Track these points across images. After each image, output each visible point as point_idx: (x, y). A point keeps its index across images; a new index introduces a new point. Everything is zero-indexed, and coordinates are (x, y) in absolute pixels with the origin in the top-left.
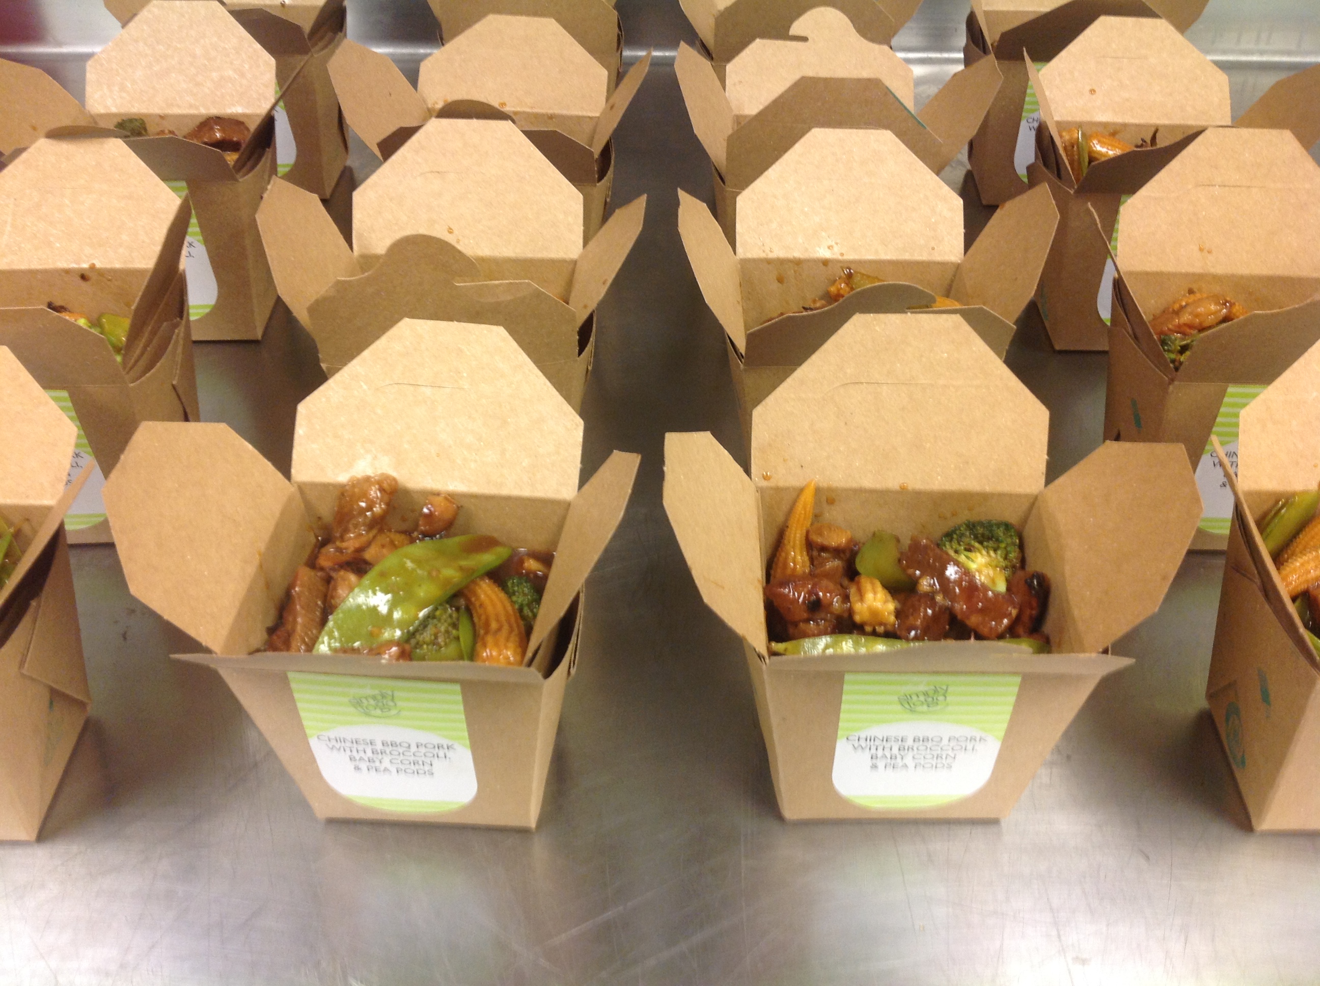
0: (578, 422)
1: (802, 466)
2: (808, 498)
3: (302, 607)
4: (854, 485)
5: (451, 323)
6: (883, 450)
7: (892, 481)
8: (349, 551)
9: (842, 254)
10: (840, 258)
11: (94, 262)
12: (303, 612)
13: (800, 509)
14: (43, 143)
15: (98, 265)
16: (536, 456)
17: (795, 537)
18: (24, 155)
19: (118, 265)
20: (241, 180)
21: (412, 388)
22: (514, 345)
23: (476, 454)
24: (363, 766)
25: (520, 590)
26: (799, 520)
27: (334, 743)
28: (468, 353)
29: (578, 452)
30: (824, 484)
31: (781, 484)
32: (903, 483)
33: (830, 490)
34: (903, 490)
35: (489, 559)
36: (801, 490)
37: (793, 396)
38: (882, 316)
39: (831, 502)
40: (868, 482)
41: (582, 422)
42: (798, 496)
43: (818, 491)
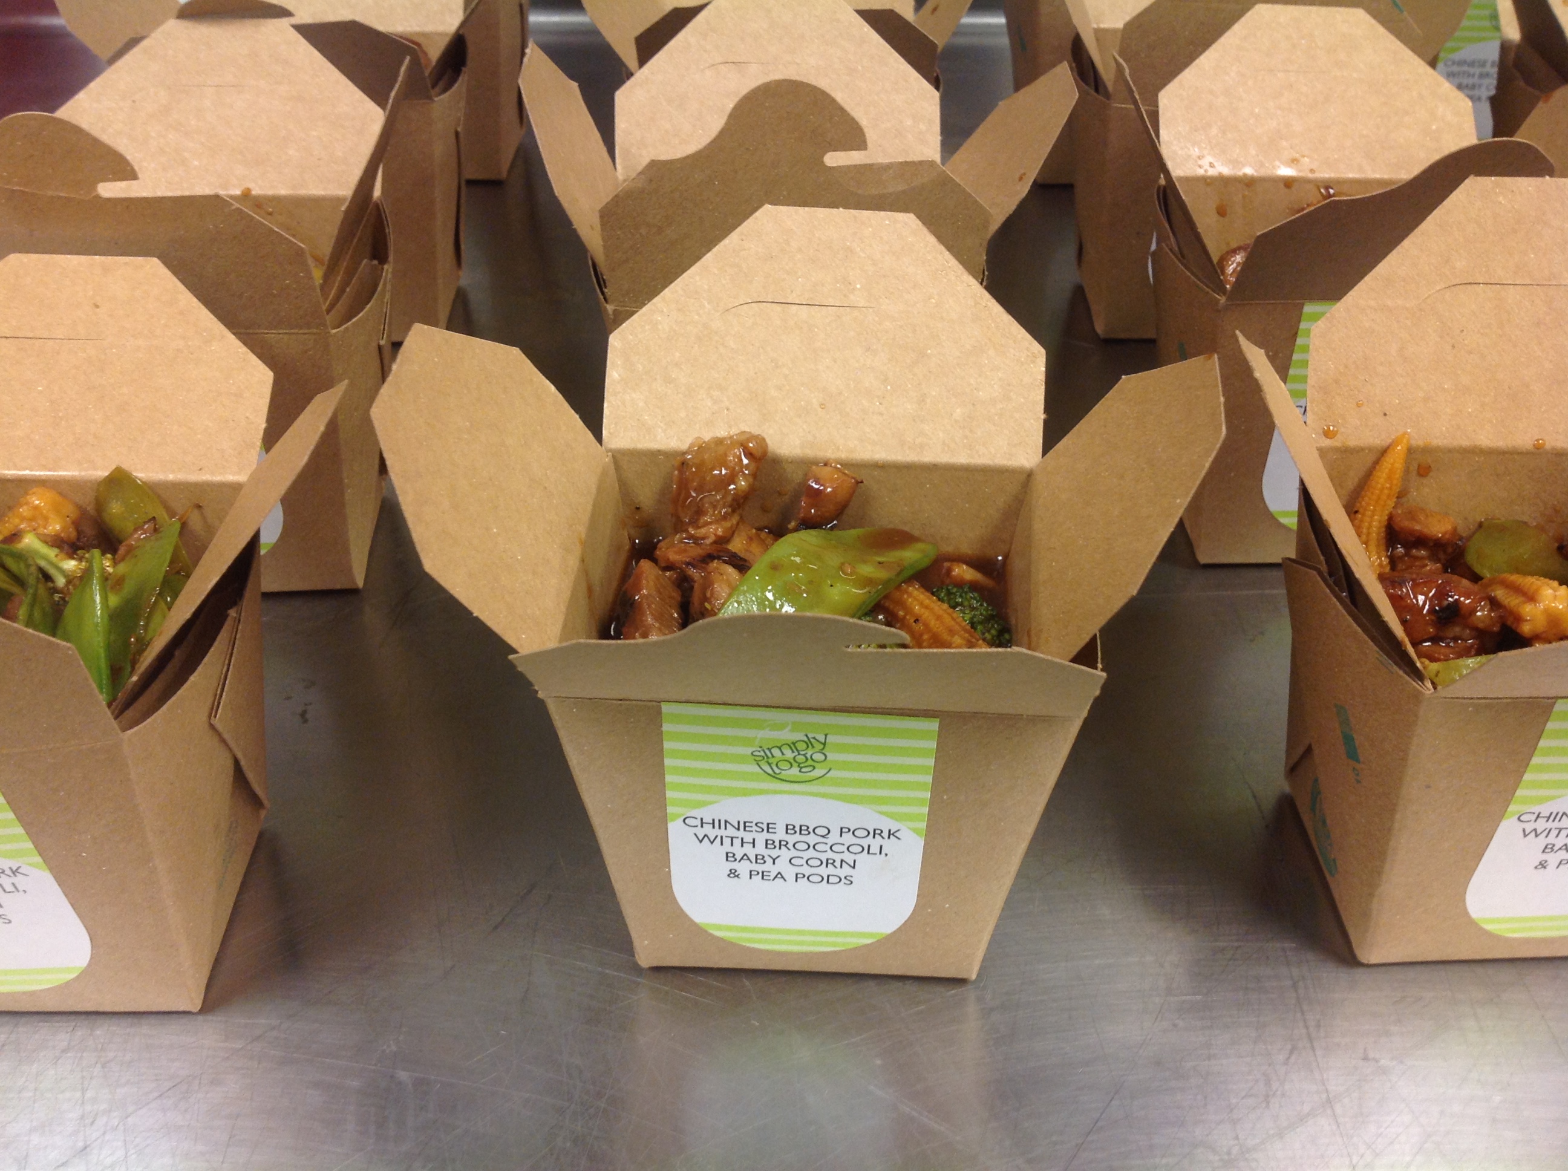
0: (1036, 352)
1: (1385, 414)
2: (1395, 461)
3: (656, 619)
4: (1465, 443)
5: (834, 211)
6: (1509, 388)
7: (1522, 437)
8: (708, 541)
9: (1312, 171)
10: (1310, 176)
11: (251, 186)
12: (657, 625)
13: (1382, 480)
14: (173, 25)
15: (256, 191)
16: (973, 404)
17: (1370, 527)
18: (145, 43)
19: (283, 192)
20: (436, 99)
21: (778, 308)
22: (932, 240)
23: (880, 404)
24: (744, 868)
25: (966, 603)
26: (1379, 498)
27: (707, 829)
28: (863, 255)
29: (1038, 395)
30: (1418, 441)
31: (1352, 443)
32: (1538, 440)
33: (1427, 450)
34: (1538, 449)
35: (912, 556)
36: (1384, 452)
37: (1372, 303)
38: (1508, 180)
39: (1424, 471)
40: (1486, 438)
41: (1043, 351)
42: (1377, 462)
43: (1410, 451)
